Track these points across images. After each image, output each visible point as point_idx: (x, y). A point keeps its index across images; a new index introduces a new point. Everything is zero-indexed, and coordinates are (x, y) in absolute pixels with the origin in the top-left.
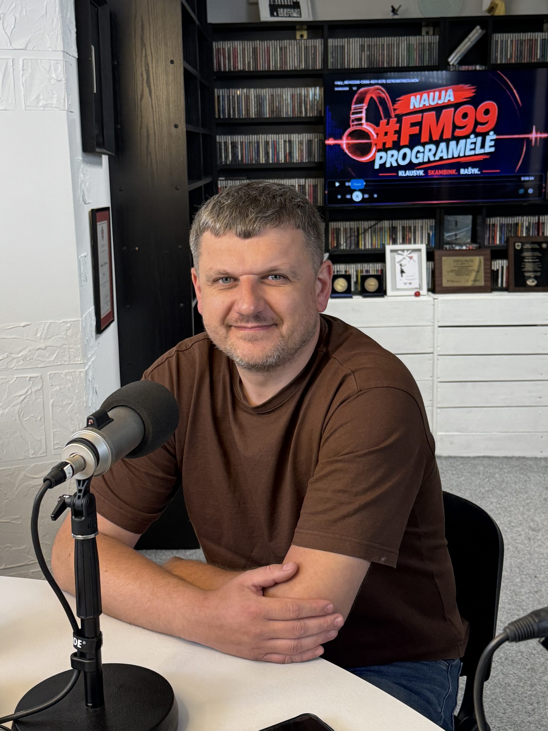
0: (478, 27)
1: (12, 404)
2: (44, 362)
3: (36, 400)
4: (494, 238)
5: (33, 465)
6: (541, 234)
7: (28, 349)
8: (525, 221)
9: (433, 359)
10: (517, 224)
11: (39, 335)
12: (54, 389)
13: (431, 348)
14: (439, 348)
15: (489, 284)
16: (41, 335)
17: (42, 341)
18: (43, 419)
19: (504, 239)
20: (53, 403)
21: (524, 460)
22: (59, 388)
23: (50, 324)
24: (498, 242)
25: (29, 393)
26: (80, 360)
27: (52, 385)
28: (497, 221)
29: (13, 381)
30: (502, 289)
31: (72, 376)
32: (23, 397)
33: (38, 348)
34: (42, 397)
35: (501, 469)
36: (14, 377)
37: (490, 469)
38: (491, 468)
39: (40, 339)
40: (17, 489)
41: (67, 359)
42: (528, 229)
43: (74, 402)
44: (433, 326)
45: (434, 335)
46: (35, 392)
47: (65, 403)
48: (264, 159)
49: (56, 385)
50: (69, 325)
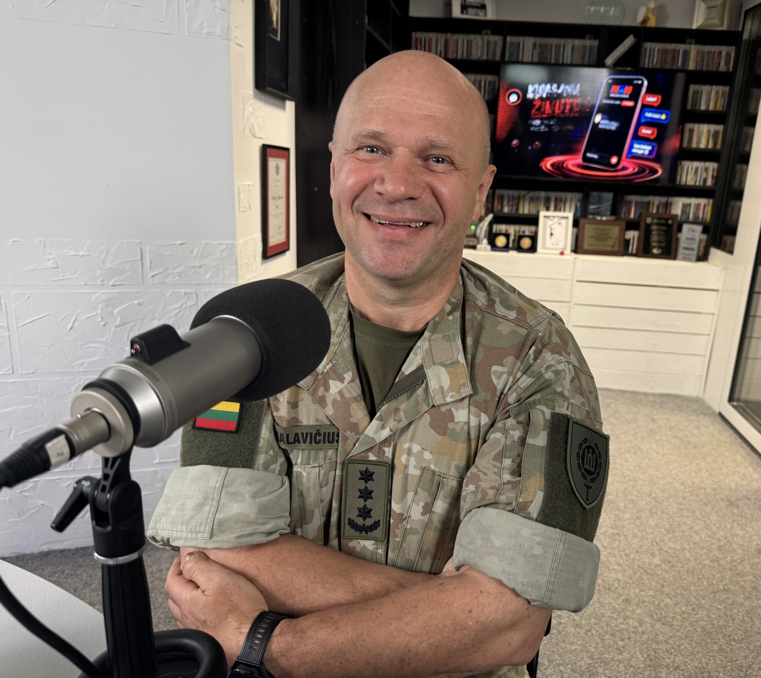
0: (632, 36)
1: (168, 317)
2: (198, 279)
4: (629, 212)
6: (668, 212)
7: (183, 266)
8: (656, 200)
9: (570, 308)
10: (649, 203)
11: (194, 254)
13: (568, 297)
14: (576, 299)
15: (622, 249)
16: (197, 254)
17: (197, 260)
19: (638, 214)
23: (205, 246)
24: (632, 216)
25: (184, 307)
28: (634, 198)
29: (168, 295)
30: (632, 255)
32: (177, 311)
33: (193, 266)
36: (169, 292)
41: (222, 279)
42: (658, 207)
44: (572, 280)
45: (572, 287)
46: (189, 306)
50: (224, 247)
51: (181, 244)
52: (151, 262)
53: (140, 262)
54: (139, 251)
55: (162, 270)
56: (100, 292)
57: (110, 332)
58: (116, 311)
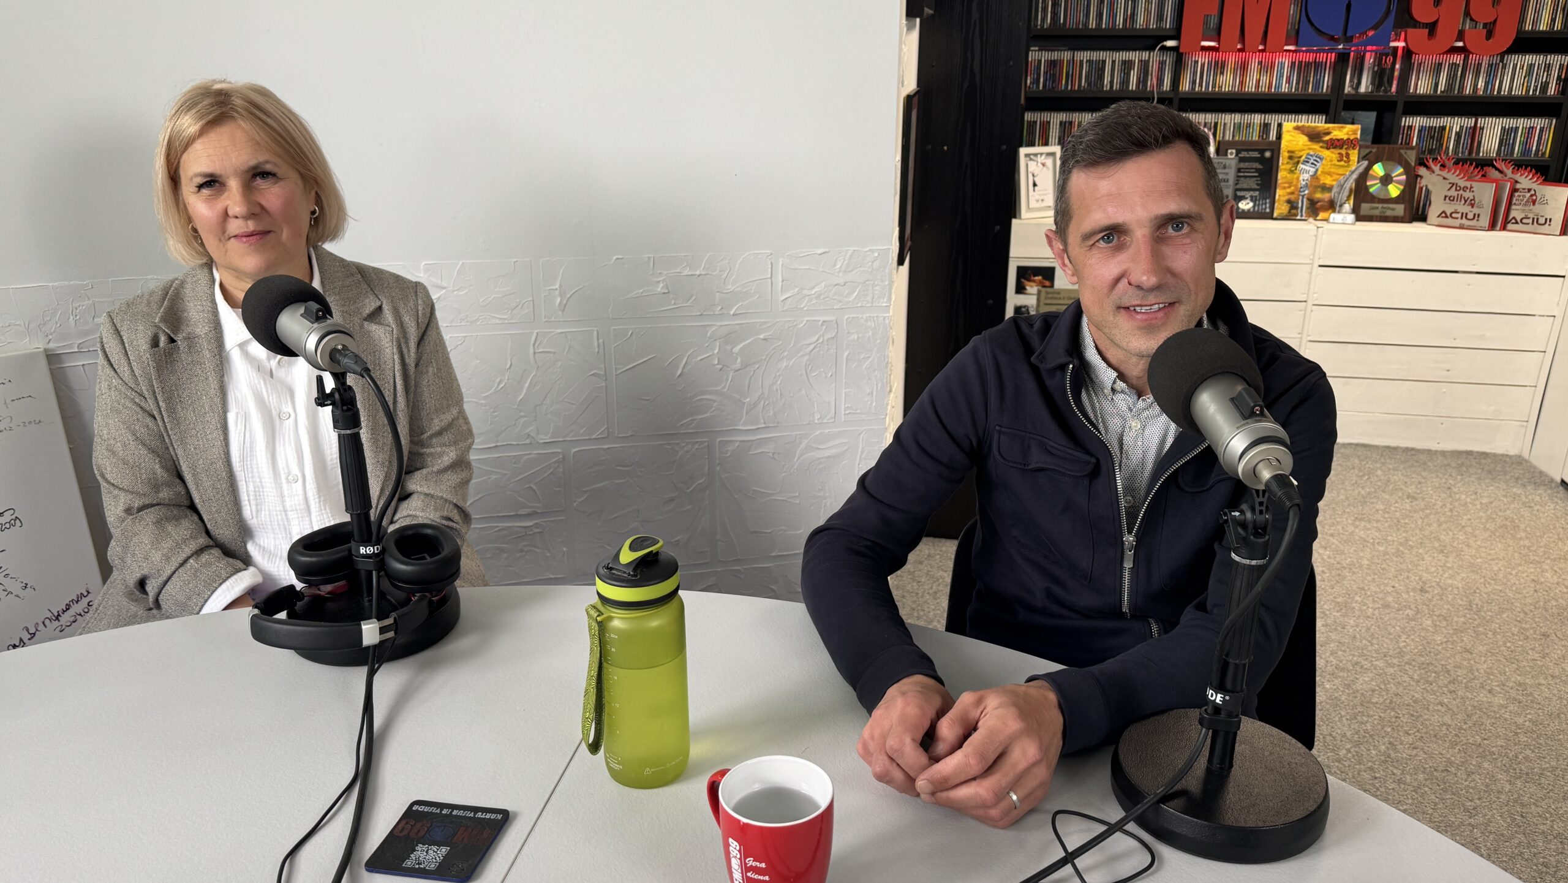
1: (799, 355)
2: (841, 302)
3: (828, 350)
5: (818, 433)
7: (823, 285)
9: (1305, 311)
11: (838, 267)
12: (851, 338)
13: (1304, 294)
14: (1315, 295)
16: (841, 267)
17: (841, 275)
18: (834, 375)
20: (847, 356)
21: (1413, 452)
22: (856, 337)
23: (851, 255)
25: (821, 341)
26: (885, 300)
27: (849, 333)
29: (802, 325)
31: (874, 321)
32: (812, 347)
33: (836, 283)
34: (835, 347)
35: (1383, 464)
36: (802, 321)
37: (1367, 463)
38: (1370, 463)
39: (840, 271)
40: (797, 460)
41: (870, 300)
42: (1458, 135)
43: (872, 357)
44: (1312, 264)
45: (1310, 277)
46: (828, 340)
47: (862, 356)
48: (1094, 22)
49: (853, 333)
50: (876, 255)
51: (820, 254)
52: (783, 281)
53: (770, 280)
54: (770, 266)
55: (797, 289)
56: (719, 324)
57: (727, 379)
58: (737, 349)
